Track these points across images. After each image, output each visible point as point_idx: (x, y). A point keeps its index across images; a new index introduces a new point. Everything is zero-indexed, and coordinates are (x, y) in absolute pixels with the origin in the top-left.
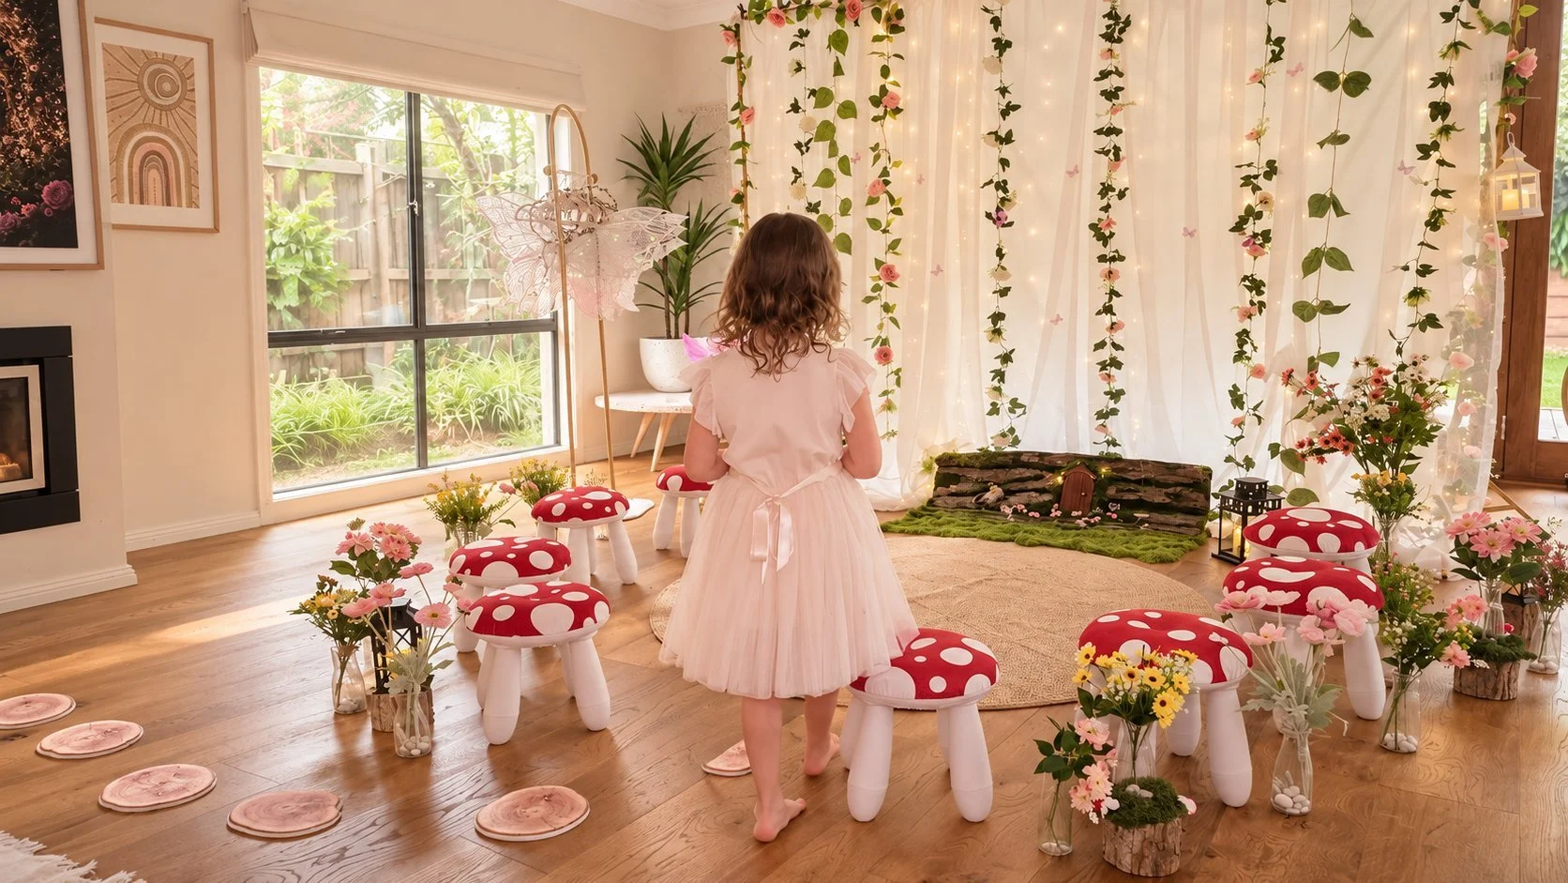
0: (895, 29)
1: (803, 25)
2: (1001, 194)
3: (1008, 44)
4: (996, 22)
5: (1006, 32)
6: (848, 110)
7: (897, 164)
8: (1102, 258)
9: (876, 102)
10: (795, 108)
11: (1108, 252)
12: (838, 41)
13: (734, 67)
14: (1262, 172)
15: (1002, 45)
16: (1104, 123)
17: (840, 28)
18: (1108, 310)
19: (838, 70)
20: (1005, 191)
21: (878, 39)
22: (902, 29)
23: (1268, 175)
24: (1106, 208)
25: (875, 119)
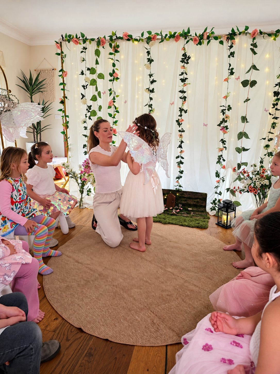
0: (116, 51)
1: (85, 45)
2: (150, 109)
3: (153, 61)
4: (148, 53)
5: (152, 56)
6: (101, 76)
7: (117, 96)
8: (180, 131)
9: (111, 75)
10: (82, 73)
11: (180, 129)
12: (97, 53)
13: (60, 57)
14: (227, 108)
15: (150, 61)
16: (181, 89)
17: (98, 48)
18: (180, 146)
19: (97, 63)
20: (152, 108)
21: (111, 54)
22: (119, 52)
23: (228, 110)
24: (181, 116)
25: (110, 80)
